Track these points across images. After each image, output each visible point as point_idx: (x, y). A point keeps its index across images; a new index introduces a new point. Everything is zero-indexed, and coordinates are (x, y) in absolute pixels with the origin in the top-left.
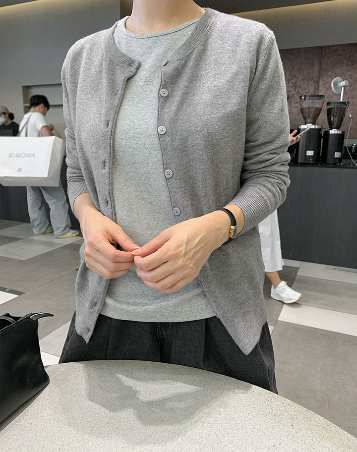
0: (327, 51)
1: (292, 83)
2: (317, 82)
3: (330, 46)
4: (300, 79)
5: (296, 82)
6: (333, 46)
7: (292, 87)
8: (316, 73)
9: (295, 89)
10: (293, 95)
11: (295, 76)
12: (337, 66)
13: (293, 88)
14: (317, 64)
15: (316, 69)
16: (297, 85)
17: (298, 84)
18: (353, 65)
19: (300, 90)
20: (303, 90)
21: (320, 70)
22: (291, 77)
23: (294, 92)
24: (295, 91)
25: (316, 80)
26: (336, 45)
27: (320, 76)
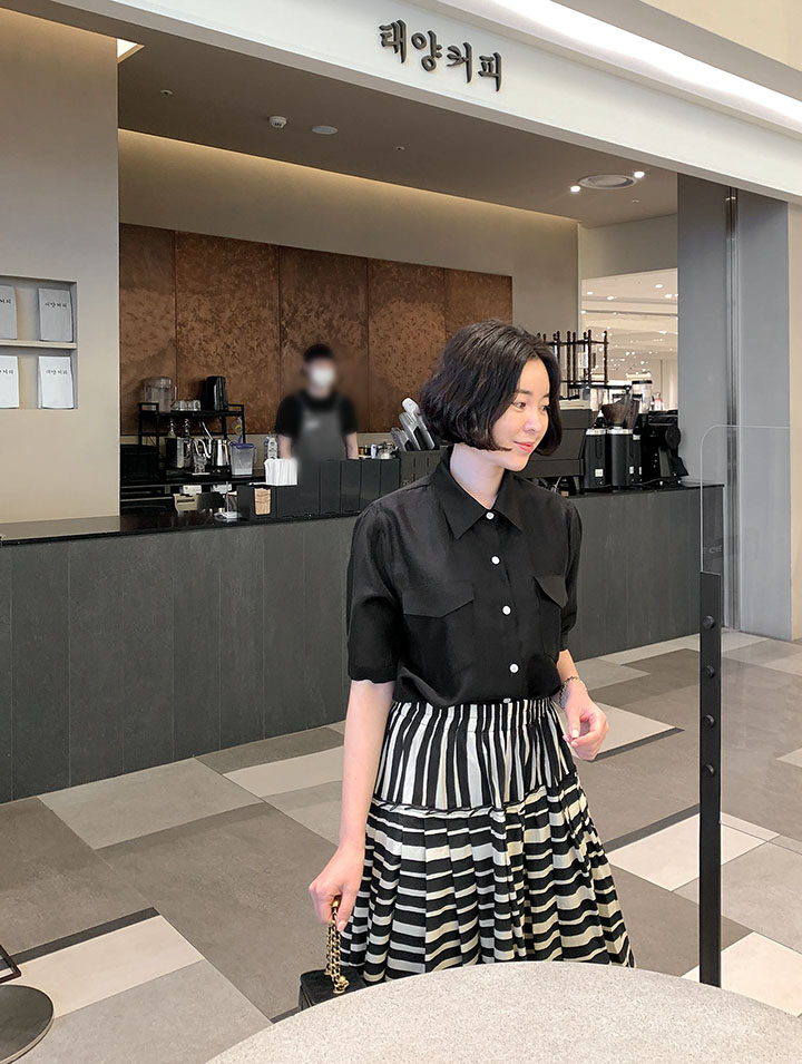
0: (375, 268)
1: (324, 321)
2: (365, 324)
3: (379, 261)
4: (338, 315)
5: (331, 320)
6: (384, 261)
7: (325, 328)
8: (362, 307)
11: (327, 307)
12: (393, 299)
14: (361, 290)
15: (362, 298)
16: (333, 327)
17: (335, 323)
18: (413, 302)
19: (339, 336)
21: (368, 300)
22: (322, 309)
25: (363, 319)
26: (389, 262)
27: (368, 313)
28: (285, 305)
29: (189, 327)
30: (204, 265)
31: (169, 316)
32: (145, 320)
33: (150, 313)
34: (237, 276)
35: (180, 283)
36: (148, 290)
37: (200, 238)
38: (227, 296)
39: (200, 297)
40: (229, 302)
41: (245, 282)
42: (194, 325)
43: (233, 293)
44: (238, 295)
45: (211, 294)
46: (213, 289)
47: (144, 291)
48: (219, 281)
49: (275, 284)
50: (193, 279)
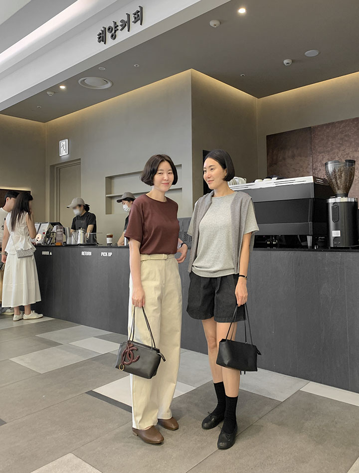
29: (318, 169)
30: (325, 139)
31: (310, 166)
32: (299, 170)
33: (302, 167)
34: (342, 139)
35: (314, 149)
36: (301, 156)
37: (323, 126)
38: (337, 150)
39: (323, 154)
40: (338, 153)
41: (346, 141)
42: (320, 168)
43: (339, 148)
44: (342, 148)
45: (328, 152)
46: (329, 149)
47: (299, 157)
48: (332, 144)
50: (320, 147)
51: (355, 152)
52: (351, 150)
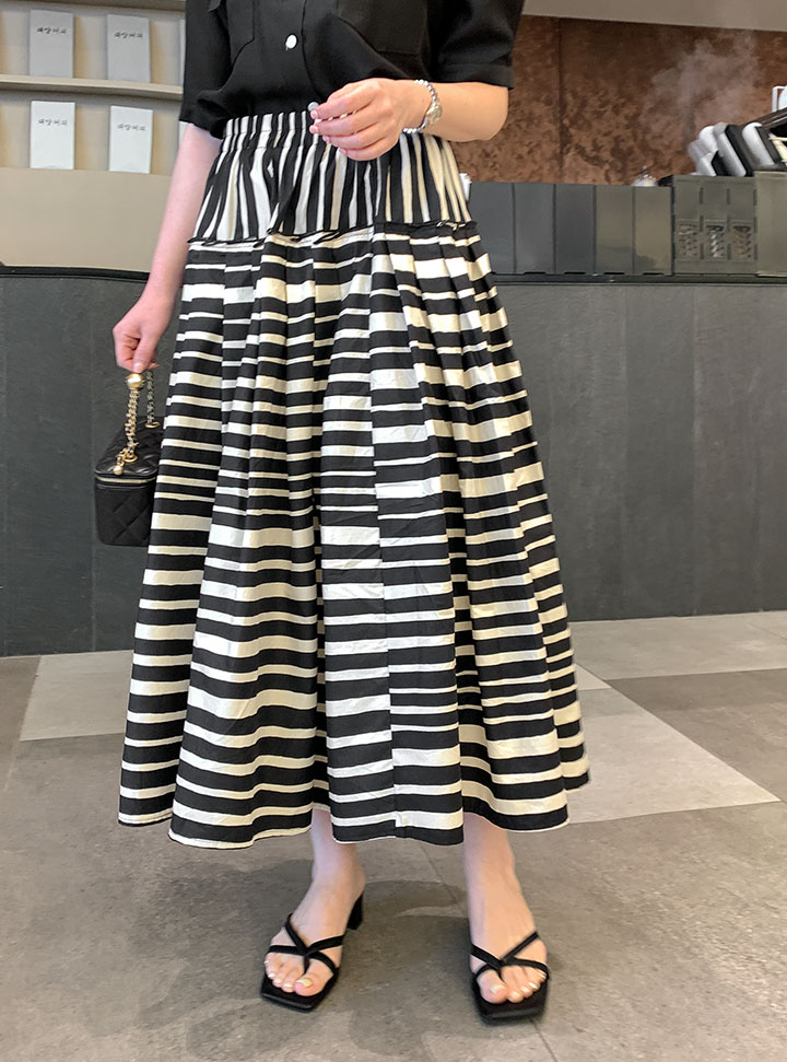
1: (626, 117)
7: (627, 127)
9: (635, 137)
10: (631, 151)
11: (630, 99)
13: (628, 132)
19: (648, 137)
20: (654, 138)
22: (623, 100)
23: (631, 143)
24: (635, 140)
28: (569, 97)
49: (554, 70)
51: (534, 104)
52: (525, 95)
